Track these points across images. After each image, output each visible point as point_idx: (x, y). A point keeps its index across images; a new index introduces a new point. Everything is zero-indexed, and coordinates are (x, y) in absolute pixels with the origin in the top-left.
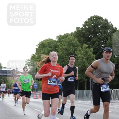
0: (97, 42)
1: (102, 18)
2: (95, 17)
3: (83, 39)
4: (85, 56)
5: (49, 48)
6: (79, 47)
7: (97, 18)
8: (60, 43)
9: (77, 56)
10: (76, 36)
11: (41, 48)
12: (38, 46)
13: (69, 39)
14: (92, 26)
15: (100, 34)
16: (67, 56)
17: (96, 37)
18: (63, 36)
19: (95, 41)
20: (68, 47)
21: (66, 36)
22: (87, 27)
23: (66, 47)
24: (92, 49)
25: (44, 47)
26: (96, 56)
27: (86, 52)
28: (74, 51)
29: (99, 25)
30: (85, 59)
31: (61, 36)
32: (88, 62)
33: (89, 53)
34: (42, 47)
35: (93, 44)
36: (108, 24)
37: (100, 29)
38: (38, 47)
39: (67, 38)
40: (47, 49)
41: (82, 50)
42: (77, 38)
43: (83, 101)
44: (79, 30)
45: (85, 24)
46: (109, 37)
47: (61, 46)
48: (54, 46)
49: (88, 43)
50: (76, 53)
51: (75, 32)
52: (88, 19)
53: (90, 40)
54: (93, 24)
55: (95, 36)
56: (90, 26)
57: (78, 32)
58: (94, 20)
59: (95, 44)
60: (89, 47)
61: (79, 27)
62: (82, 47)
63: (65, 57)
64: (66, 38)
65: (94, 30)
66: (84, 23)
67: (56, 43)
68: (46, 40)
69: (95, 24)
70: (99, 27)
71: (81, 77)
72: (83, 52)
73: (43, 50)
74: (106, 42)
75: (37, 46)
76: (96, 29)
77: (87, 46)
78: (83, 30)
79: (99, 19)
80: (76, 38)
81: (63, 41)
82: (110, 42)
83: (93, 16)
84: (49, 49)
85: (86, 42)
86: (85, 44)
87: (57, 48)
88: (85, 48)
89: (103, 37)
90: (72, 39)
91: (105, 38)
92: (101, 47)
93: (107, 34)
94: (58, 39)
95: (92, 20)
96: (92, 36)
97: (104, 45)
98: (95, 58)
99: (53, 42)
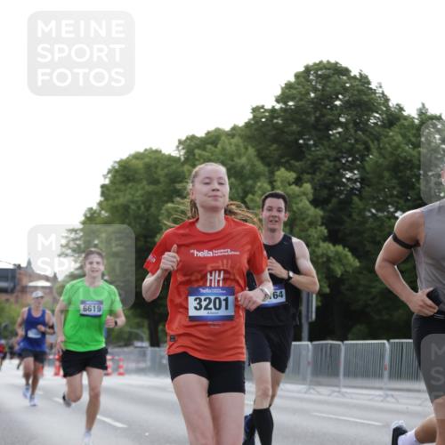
0: (331, 161)
1: (346, 71)
2: (319, 66)
3: (276, 150)
5: (148, 185)
6: (263, 179)
7: (329, 69)
8: (190, 165)
10: (249, 138)
11: (117, 186)
12: (110, 175)
13: (223, 149)
14: (312, 101)
15: (340, 130)
17: (324, 142)
18: (201, 139)
19: (323, 159)
21: (214, 138)
22: (291, 103)
24: (307, 187)
25: (128, 180)
26: (327, 214)
28: (241, 195)
29: (337, 98)
31: (193, 138)
33: (296, 203)
34: (123, 182)
35: (314, 167)
36: (369, 95)
37: (338, 111)
38: (107, 182)
39: (216, 147)
40: (143, 188)
42: (253, 147)
44: (259, 115)
45: (283, 93)
46: (373, 143)
48: (167, 175)
49: (297, 164)
50: (251, 205)
51: (248, 125)
52: (297, 76)
53: (304, 152)
54: (312, 95)
55: (320, 139)
56: (303, 103)
57: (257, 122)
58: (318, 76)
59: (322, 167)
60: (298, 182)
61: (263, 107)
62: (275, 181)
64: (213, 148)
65: (317, 114)
66: (282, 88)
67: (174, 167)
68: (137, 156)
69: (323, 95)
70: (338, 103)
73: (127, 193)
74: (365, 163)
75: (105, 176)
76: (325, 112)
77: (292, 176)
78: (276, 115)
79: (336, 76)
80: (250, 148)
81: (202, 160)
82: (377, 162)
83: (315, 64)
84: (150, 188)
85: (287, 162)
86: (283, 169)
87: (179, 183)
88: (285, 187)
89: (353, 141)
90: (237, 150)
91: (361, 147)
92: (344, 180)
93: (366, 131)
94: (183, 152)
95: (311, 77)
96: (309, 140)
97: (356, 172)
98: (320, 223)
99: (165, 163)
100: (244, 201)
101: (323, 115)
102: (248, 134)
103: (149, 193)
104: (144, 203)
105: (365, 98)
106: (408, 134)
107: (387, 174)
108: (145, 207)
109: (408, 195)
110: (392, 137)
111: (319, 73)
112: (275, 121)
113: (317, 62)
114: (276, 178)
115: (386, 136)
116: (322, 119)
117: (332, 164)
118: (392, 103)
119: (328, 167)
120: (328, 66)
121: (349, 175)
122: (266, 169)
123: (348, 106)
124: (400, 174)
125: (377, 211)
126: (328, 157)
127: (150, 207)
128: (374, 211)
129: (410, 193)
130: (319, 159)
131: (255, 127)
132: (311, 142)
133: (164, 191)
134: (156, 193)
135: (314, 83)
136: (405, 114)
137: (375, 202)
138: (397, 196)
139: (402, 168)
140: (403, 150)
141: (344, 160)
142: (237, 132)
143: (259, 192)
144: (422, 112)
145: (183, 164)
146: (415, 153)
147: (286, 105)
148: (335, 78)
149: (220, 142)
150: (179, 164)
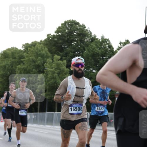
0: (72, 53)
1: (78, 23)
2: (69, 21)
3: (54, 49)
4: (56, 70)
5: (13, 59)
6: (50, 58)
8: (26, 53)
9: (46, 69)
11: (2, 59)
13: (37, 48)
14: (67, 33)
15: (75, 42)
16: (34, 70)
17: (70, 47)
18: (30, 44)
19: (69, 52)
20: (36, 58)
21: (34, 44)
22: (60, 33)
23: (33, 58)
24: (65, 61)
25: (6, 57)
27: (58, 65)
29: (75, 32)
30: (56, 74)
31: (27, 44)
32: (60, 78)
33: (61, 67)
34: (4, 58)
35: (66, 55)
36: (85, 31)
39: (35, 47)
40: (11, 60)
41: (53, 62)
42: (47, 48)
43: (52, 127)
44: (50, 37)
46: (86, 47)
47: (27, 57)
48: (18, 56)
49: (61, 53)
50: (46, 67)
51: (45, 40)
52: (62, 24)
54: (67, 31)
55: (69, 45)
56: (64, 33)
57: (48, 39)
59: (69, 55)
60: (61, 59)
61: (50, 34)
62: (54, 59)
63: (32, 71)
64: (34, 48)
65: (68, 37)
66: (57, 29)
67: (21, 53)
69: (70, 31)
70: (75, 34)
71: (50, 96)
72: (54, 65)
73: (5, 62)
74: (83, 54)
76: (71, 36)
77: (59, 57)
78: (54, 37)
81: (30, 51)
82: (87, 53)
83: (68, 21)
85: (58, 53)
86: (56, 55)
87: (22, 59)
88: (56, 60)
89: (79, 47)
90: (42, 48)
91: (82, 48)
93: (84, 43)
94: (24, 49)
95: (67, 25)
96: (65, 45)
98: (68, 73)
99: (18, 52)
100: (43, 66)
101: (70, 38)
102: (46, 43)
103: (12, 62)
104: (11, 65)
105: (84, 33)
106: (97, 44)
107: (90, 58)
108: (11, 66)
109: (97, 65)
110: (92, 45)
111: (69, 24)
112: (54, 39)
113: (69, 20)
114: (54, 58)
115: (91, 45)
116: (70, 39)
117: (73, 54)
119: (71, 55)
120: (72, 22)
122: (51, 55)
123: (79, 35)
124: (94, 58)
125: (87, 70)
126: (71, 51)
127: (13, 66)
129: (98, 64)
131: (48, 41)
132: (66, 46)
133: (17, 61)
134: (15, 62)
135: (67, 27)
136: (97, 38)
138: (93, 65)
139: (95, 56)
140: (96, 50)
141: (76, 53)
142: (42, 42)
143: (48, 63)
144: (102, 38)
145: (24, 52)
146: (100, 51)
147: (58, 34)
148: (74, 25)
149: (36, 46)
150: (23, 52)
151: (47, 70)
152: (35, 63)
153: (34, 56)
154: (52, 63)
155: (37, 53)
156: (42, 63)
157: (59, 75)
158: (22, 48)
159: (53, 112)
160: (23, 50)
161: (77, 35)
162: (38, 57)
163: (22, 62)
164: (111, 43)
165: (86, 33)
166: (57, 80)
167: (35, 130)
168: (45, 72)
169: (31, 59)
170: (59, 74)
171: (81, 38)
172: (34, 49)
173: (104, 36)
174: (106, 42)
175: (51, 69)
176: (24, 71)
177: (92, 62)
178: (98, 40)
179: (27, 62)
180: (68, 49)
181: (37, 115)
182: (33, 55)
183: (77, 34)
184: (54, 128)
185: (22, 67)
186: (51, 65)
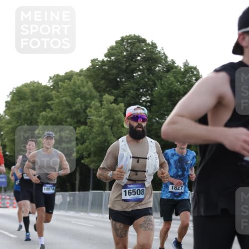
0: (134, 91)
1: (144, 41)
2: (129, 38)
3: (104, 84)
4: (106, 120)
5: (32, 101)
6: (96, 100)
8: (56, 91)
9: (89, 119)
10: (89, 77)
11: (15, 102)
12: (11, 96)
13: (75, 82)
14: (125, 57)
15: (139, 73)
16: (68, 120)
17: (131, 80)
18: (62, 76)
19: (129, 89)
20: (72, 99)
21: (70, 76)
22: (113, 58)
23: (67, 100)
24: (122, 105)
25: (21, 99)
27: (111, 112)
29: (139, 56)
30: (107, 127)
31: (58, 76)
32: (113, 133)
33: (116, 114)
34: (18, 100)
35: (124, 94)
36: (157, 54)
38: (9, 99)
39: (70, 81)
40: (29, 103)
42: (91, 82)
43: (101, 216)
44: (95, 64)
45: (109, 52)
46: (158, 81)
47: (58, 97)
48: (42, 96)
49: (115, 91)
50: (89, 114)
51: (88, 69)
52: (117, 42)
53: (118, 85)
54: (125, 53)
55: (129, 78)
56: (119, 57)
57: (93, 68)
58: (128, 43)
59: (129, 94)
60: (116, 101)
61: (97, 59)
62: (103, 101)
63: (66, 122)
65: (127, 64)
66: (108, 50)
67: (47, 92)
68: (26, 85)
69: (130, 54)
70: (139, 58)
72: (104, 112)
73: (20, 106)
74: (153, 92)
75: (8, 96)
76: (131, 63)
77: (112, 98)
78: (104, 64)
80: (89, 82)
81: (62, 88)
82: (160, 92)
83: (127, 36)
84: (33, 103)
85: (110, 90)
86: (107, 95)
87: (49, 101)
88: (107, 104)
89: (146, 80)
90: (82, 83)
91: (151, 83)
92: (141, 101)
93: (154, 74)
94: (52, 84)
95: (124, 44)
96: (122, 78)
97: (148, 97)
99: (42, 89)
100: (85, 112)
101: (130, 65)
102: (89, 74)
103: (33, 106)
104: (29, 112)
105: (154, 56)
106: (177, 76)
107: (165, 99)
108: (30, 114)
110: (169, 78)
111: (129, 41)
112: (104, 67)
113: (128, 35)
115: (165, 78)
116: (130, 67)
117: (135, 92)
118: (169, 59)
119: (132, 94)
120: (134, 38)
121: (144, 99)
122: (98, 94)
123: (145, 60)
124: (172, 99)
125: (159, 119)
126: (132, 88)
127: (33, 114)
128: (157, 119)
130: (128, 89)
131: (93, 70)
132: (124, 80)
133: (41, 105)
134: (37, 106)
135: (126, 47)
136: (176, 65)
137: (158, 114)
139: (174, 95)
140: (175, 86)
141: (141, 90)
142: (82, 73)
143: (94, 107)
144: (186, 65)
145: (52, 90)
146: (181, 87)
147: (110, 59)
148: (138, 44)
149: (73, 78)
150: (50, 90)
151: (92, 120)
152: (71, 108)
153: (70, 96)
154: (100, 108)
155: (74, 91)
156: (83, 107)
157: (111, 129)
158: (49, 82)
159: (103, 192)
160: (50, 87)
161: (142, 61)
162: (75, 98)
163: (49, 106)
164: (200, 74)
165: (158, 57)
166: (109, 136)
167: (71, 221)
168: (89, 124)
169: (64, 102)
170: (112, 126)
171: (149, 66)
172: (69, 84)
173: (188, 61)
174: (193, 72)
175: (98, 119)
176: (51, 122)
177: (169, 106)
178: (179, 68)
179: (57, 107)
180: (126, 83)
181: (74, 196)
182: (68, 94)
183: (143, 58)
184: (104, 218)
185: (49, 115)
186: (99, 112)
